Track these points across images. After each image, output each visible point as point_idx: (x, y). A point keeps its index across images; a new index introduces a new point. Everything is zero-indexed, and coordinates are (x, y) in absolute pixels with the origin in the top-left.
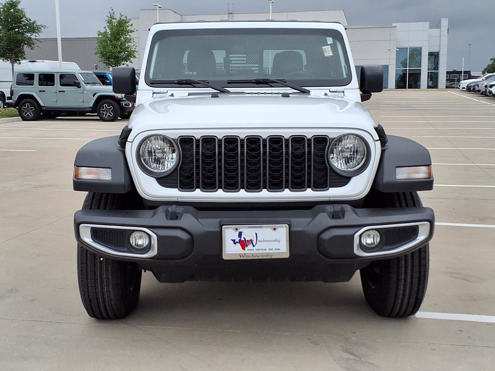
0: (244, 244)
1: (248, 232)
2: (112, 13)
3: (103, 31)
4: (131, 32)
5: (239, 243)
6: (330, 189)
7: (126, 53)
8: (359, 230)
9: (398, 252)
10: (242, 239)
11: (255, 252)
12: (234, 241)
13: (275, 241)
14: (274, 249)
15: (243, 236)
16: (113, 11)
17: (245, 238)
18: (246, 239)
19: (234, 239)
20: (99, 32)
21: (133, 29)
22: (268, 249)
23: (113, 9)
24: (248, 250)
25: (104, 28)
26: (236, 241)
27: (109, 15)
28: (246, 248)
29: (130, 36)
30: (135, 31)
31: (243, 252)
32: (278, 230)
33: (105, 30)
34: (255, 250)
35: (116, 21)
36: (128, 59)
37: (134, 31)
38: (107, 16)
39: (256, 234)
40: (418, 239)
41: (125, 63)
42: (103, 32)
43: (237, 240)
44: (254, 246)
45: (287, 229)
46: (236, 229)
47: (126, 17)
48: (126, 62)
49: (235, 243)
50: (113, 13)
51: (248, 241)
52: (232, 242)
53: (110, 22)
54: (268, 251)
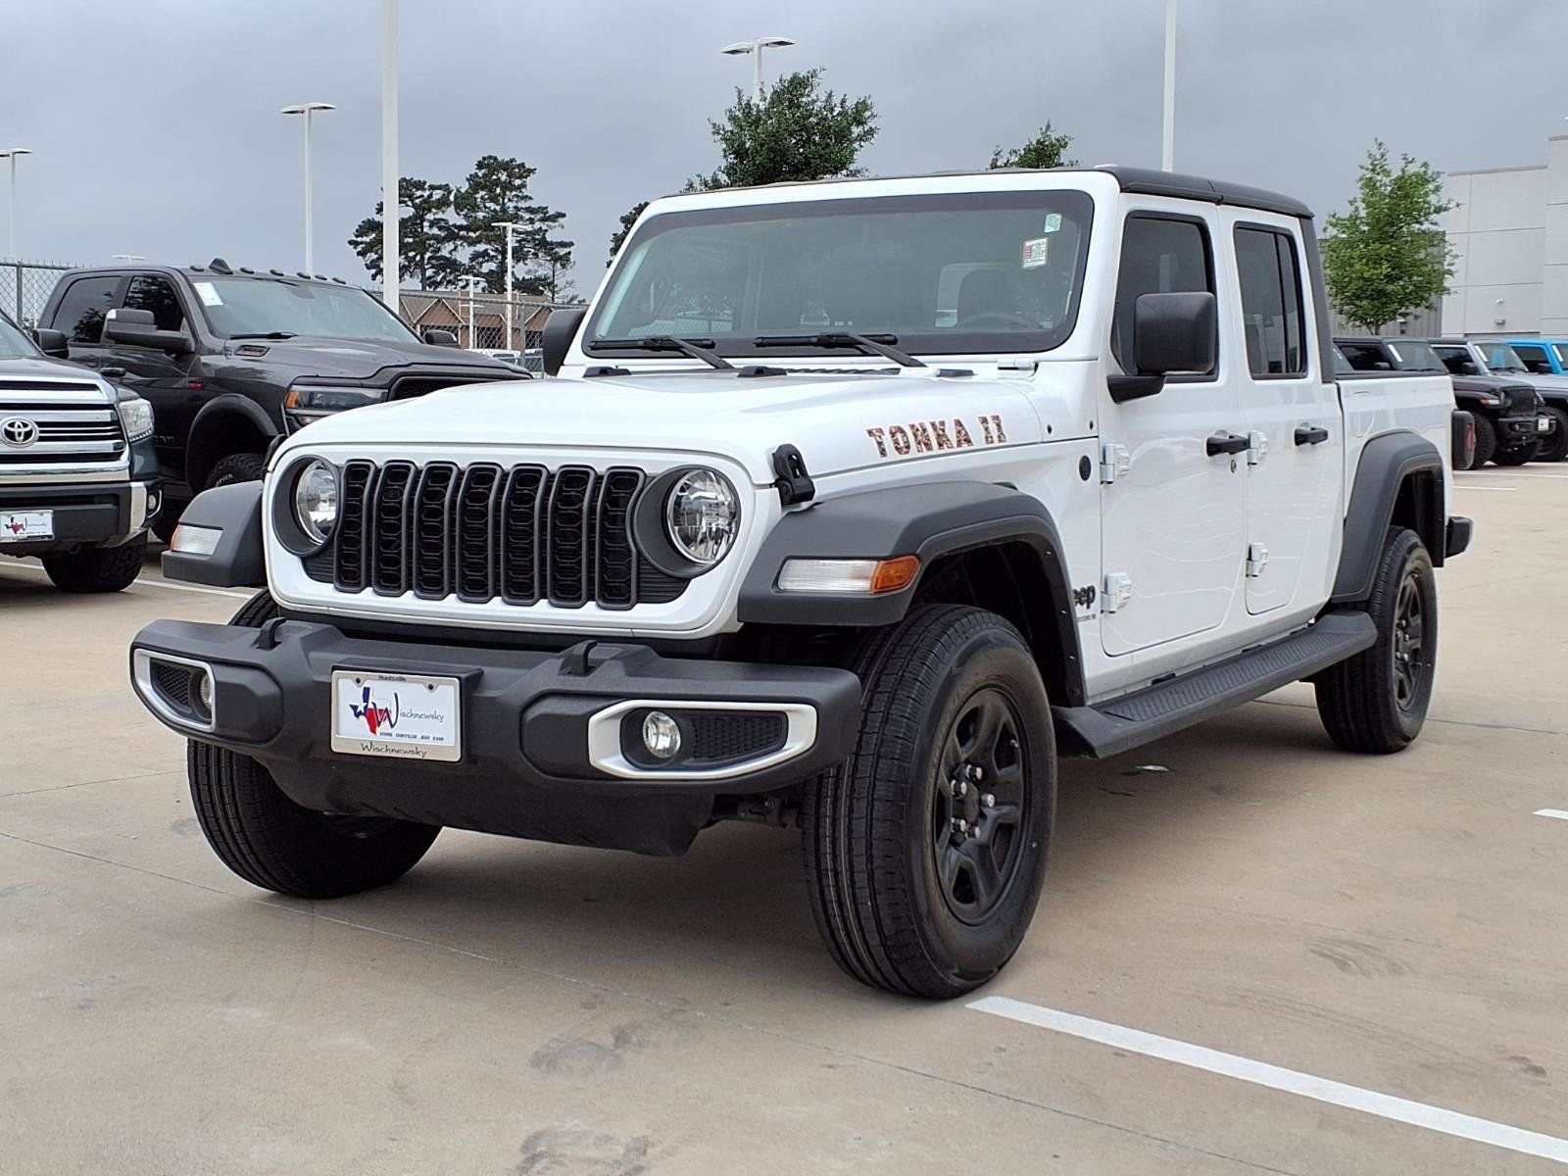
0: (374, 717)
1: (383, 691)
2: (1378, 157)
3: (1345, 212)
4: (1438, 210)
5: (364, 714)
6: (639, 606)
7: (1415, 278)
8: (609, 706)
9: (720, 777)
10: (371, 706)
11: (394, 739)
12: (354, 708)
13: (432, 716)
14: (431, 738)
15: (371, 700)
16: (1382, 151)
17: (374, 704)
18: (378, 707)
19: (354, 704)
20: (1334, 216)
21: (1444, 202)
22: (419, 736)
23: (1380, 144)
24: (381, 734)
25: (1351, 203)
26: (358, 711)
27: (1367, 163)
28: (378, 730)
29: (1436, 224)
30: (1450, 206)
31: (371, 737)
32: (439, 690)
33: (1352, 208)
34: (394, 735)
35: (1386, 180)
36: (1422, 298)
37: (1446, 209)
38: (1362, 168)
39: (396, 696)
40: (786, 750)
41: (1408, 311)
42: (1347, 216)
43: (361, 708)
44: (392, 726)
45: (455, 688)
46: (358, 681)
47: (1425, 165)
48: (1412, 309)
49: (357, 715)
50: (1383, 156)
51: (381, 710)
52: (352, 712)
53: (1370, 184)
54: (418, 741)
